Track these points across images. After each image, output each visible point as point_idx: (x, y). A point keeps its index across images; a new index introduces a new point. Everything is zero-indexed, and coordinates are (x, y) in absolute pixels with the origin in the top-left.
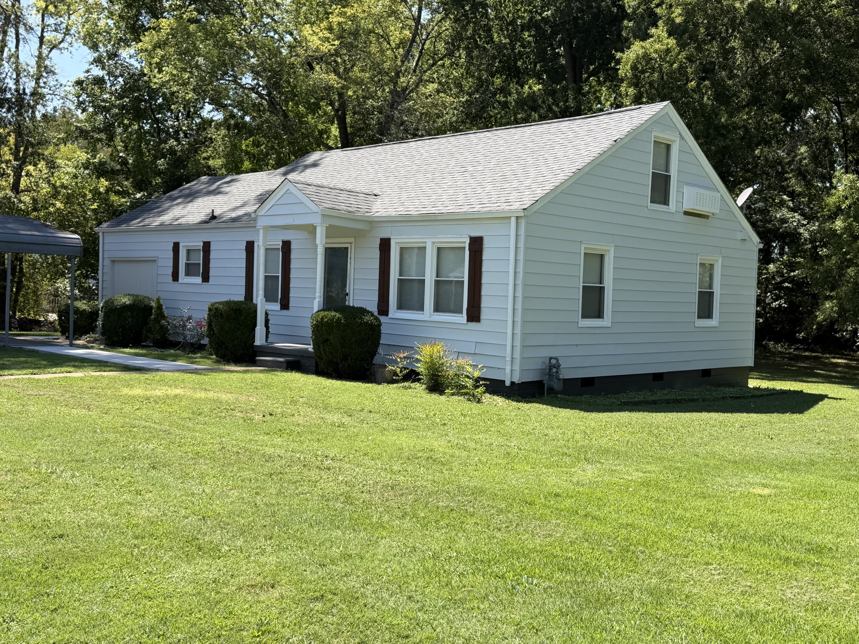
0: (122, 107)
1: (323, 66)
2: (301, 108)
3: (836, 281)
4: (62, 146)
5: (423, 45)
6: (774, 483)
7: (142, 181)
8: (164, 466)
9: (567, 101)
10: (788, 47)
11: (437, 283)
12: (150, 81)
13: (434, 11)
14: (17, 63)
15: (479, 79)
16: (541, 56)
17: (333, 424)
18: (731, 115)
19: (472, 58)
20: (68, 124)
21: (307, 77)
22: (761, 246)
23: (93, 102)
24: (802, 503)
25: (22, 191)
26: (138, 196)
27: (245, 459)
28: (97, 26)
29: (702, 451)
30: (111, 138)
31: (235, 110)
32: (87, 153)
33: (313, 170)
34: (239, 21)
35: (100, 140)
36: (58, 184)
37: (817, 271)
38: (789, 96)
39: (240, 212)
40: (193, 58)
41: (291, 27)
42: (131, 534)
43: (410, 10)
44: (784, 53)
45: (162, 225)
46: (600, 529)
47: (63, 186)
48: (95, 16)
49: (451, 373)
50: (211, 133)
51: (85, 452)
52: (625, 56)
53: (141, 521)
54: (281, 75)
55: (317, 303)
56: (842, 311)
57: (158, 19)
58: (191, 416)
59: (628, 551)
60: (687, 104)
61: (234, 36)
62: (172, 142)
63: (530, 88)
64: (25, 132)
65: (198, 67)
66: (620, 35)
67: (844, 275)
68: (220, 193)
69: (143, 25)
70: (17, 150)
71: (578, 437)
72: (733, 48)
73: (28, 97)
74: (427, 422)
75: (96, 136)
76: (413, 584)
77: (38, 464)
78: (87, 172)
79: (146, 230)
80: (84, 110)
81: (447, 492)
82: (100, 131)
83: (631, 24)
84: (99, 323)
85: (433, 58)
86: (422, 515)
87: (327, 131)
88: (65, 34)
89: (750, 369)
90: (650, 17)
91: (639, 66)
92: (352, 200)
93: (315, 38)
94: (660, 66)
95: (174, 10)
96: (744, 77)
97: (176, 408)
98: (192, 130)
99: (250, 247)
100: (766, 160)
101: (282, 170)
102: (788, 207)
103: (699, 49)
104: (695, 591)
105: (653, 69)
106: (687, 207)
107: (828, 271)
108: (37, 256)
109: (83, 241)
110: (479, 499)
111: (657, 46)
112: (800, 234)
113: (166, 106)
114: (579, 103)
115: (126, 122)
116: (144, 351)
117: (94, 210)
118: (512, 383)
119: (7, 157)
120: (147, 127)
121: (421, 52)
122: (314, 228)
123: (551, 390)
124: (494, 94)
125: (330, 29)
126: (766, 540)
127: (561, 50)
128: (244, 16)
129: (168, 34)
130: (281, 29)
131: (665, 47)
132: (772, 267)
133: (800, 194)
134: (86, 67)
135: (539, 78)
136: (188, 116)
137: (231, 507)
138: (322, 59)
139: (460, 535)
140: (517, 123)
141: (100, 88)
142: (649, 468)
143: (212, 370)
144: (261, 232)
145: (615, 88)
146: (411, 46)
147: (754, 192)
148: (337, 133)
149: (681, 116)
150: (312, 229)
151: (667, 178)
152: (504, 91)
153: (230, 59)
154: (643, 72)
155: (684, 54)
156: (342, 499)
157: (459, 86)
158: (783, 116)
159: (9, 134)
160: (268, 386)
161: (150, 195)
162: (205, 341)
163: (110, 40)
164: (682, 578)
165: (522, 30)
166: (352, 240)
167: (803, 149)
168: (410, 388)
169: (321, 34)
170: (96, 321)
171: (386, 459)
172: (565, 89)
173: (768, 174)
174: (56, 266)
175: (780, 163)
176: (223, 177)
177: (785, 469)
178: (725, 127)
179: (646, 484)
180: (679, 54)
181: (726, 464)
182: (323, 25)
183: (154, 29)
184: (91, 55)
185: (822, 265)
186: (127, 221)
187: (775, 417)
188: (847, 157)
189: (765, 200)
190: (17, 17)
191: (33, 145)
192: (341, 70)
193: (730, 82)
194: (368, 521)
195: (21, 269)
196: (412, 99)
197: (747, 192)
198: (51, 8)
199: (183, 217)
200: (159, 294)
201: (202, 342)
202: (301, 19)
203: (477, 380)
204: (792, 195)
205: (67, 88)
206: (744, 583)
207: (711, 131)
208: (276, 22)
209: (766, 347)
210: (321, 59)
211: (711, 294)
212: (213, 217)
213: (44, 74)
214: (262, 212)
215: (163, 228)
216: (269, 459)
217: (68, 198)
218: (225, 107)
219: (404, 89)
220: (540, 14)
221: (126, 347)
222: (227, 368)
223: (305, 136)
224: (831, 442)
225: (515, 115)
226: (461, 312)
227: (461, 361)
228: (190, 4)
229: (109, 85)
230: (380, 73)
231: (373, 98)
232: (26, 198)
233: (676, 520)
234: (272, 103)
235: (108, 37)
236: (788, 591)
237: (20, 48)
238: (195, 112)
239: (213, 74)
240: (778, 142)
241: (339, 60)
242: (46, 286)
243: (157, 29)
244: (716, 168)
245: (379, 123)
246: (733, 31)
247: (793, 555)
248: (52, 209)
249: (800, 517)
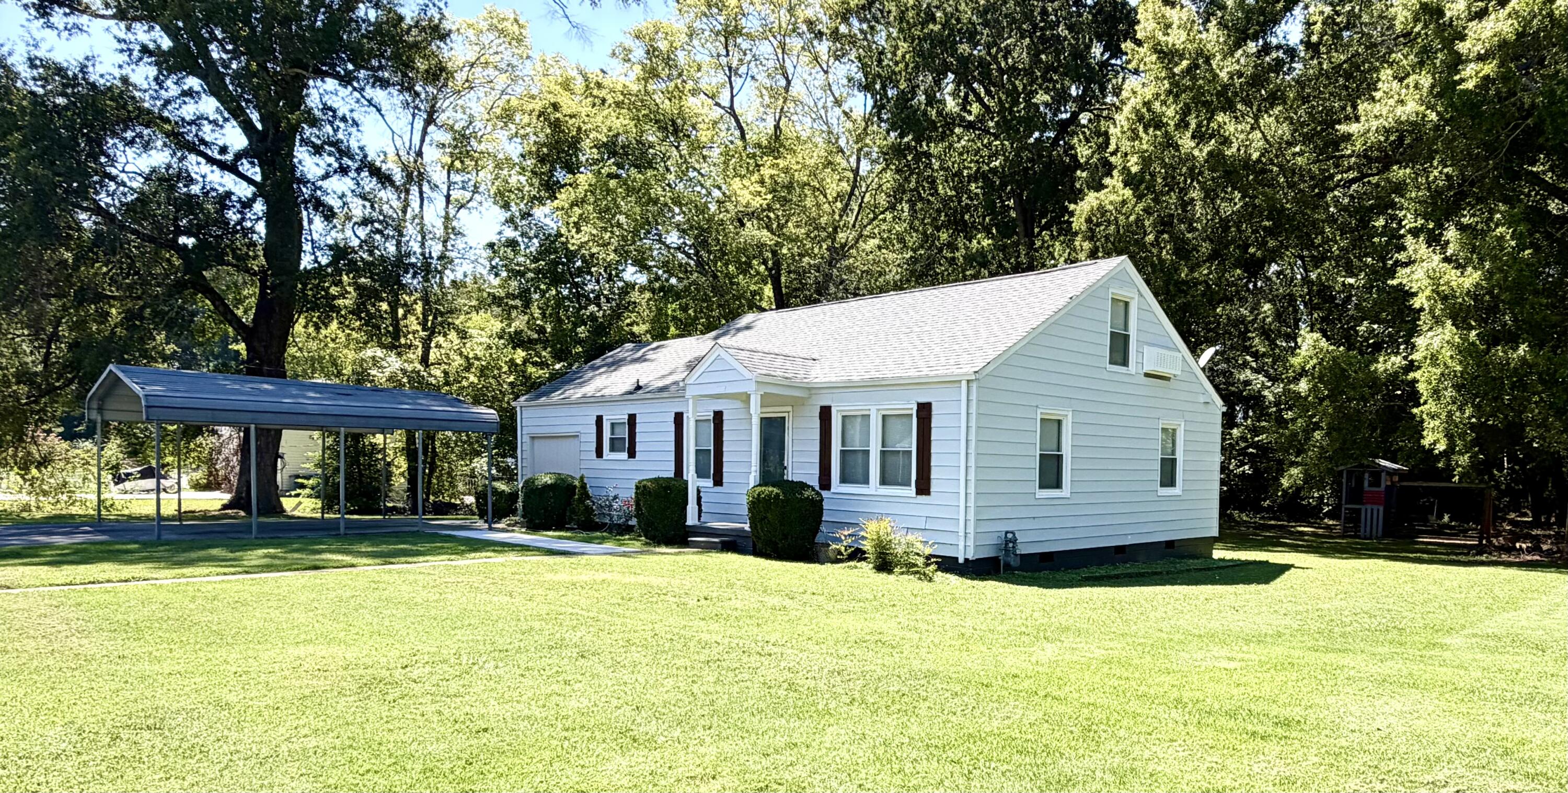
0: (538, 271)
1: (755, 222)
2: (731, 268)
3: (1302, 445)
4: (474, 314)
5: (863, 198)
6: (1240, 655)
7: (561, 350)
8: (594, 654)
9: (1018, 256)
10: (1250, 198)
11: (883, 453)
12: (568, 242)
13: (874, 162)
14: (422, 224)
15: (924, 233)
16: (990, 208)
17: (773, 608)
18: (1192, 270)
19: (915, 211)
20: (480, 290)
21: (737, 234)
22: (1225, 409)
23: (506, 266)
24: (1269, 675)
25: (433, 364)
26: (558, 366)
27: (679, 647)
28: (507, 183)
29: (1164, 625)
30: (527, 304)
31: (660, 272)
32: (502, 322)
33: (747, 333)
34: (663, 175)
35: (516, 307)
36: (471, 356)
37: (1282, 435)
38: (1252, 250)
39: (667, 381)
40: (614, 216)
41: (720, 181)
42: (560, 726)
43: (849, 162)
44: (1246, 204)
45: (584, 397)
46: (1062, 708)
47: (477, 358)
48: (505, 172)
49: (900, 550)
50: (635, 296)
51: (509, 641)
52: (1078, 208)
53: (571, 713)
54: (710, 233)
55: (753, 478)
56: (1308, 478)
57: (574, 174)
58: (620, 601)
59: (1090, 731)
60: (1145, 258)
61: (657, 191)
62: (593, 308)
63: (979, 243)
64: (433, 299)
65: (619, 225)
66: (1073, 185)
67: (1309, 439)
68: (645, 360)
69: (558, 182)
70: (425, 320)
71: (1036, 615)
72: (1193, 200)
73: (434, 262)
74: (875, 603)
75: (511, 302)
76: (864, 771)
77: (458, 655)
78: (502, 341)
79: (567, 403)
80: (497, 275)
81: (899, 677)
82: (514, 297)
83: (1084, 174)
84: (520, 505)
85: (874, 212)
86: (872, 700)
87: (759, 293)
88: (474, 192)
89: (1215, 540)
90: (1104, 166)
91: (1094, 219)
92: (788, 365)
93: (746, 192)
94: (1116, 218)
95: (591, 165)
96: (1204, 230)
97: (604, 593)
98: (614, 294)
99: (679, 419)
100: (1229, 318)
101: (714, 333)
102: (1252, 368)
103: (1156, 200)
104: (1159, 768)
105: (1109, 222)
106: (1147, 369)
107: (1294, 435)
108: (449, 433)
109: (500, 416)
110: (932, 682)
111: (1113, 197)
112: (1264, 397)
113: (586, 269)
114: (1032, 259)
115: (543, 287)
116: (569, 534)
117: (511, 384)
118: (966, 560)
119: (414, 328)
120: (566, 292)
121: (860, 206)
122: (749, 396)
123: (1008, 566)
124: (940, 250)
125: (762, 182)
126: (1232, 715)
127: (1011, 203)
128: (668, 170)
129: (586, 191)
130: (708, 183)
131: (1120, 198)
132: (1235, 432)
133: (1264, 355)
134: (498, 229)
135: (988, 231)
136: (610, 279)
137: (666, 696)
138: (753, 213)
139: (912, 720)
140: (966, 280)
141: (513, 251)
142: (1111, 645)
143: (641, 553)
144: (691, 402)
145: (1069, 244)
146: (849, 199)
147: (1216, 353)
148: (771, 294)
149: (1139, 271)
150: (746, 398)
151: (1126, 338)
152: (952, 246)
153: (653, 216)
154: (1098, 225)
155: (1141, 206)
156: (785, 685)
157: (901, 240)
158: (1245, 271)
159: (415, 302)
160: (704, 568)
161: (571, 365)
162: (634, 522)
163: (523, 198)
164: (1146, 756)
165: (969, 182)
166: (789, 409)
167: (1267, 307)
168: (856, 567)
169: (751, 188)
170: (516, 502)
171: (831, 643)
172: (1017, 244)
173: (1230, 334)
174: (471, 444)
175: (1243, 322)
176: (649, 344)
177: (1250, 641)
178: (1184, 282)
179: (1108, 662)
180: (1135, 206)
181: (1190, 638)
182: (756, 177)
183: (571, 185)
184: (503, 215)
185: (1287, 428)
186: (547, 394)
187: (1241, 588)
188: (1312, 315)
189: (1227, 361)
190: (420, 174)
191: (442, 314)
192: (774, 226)
193: (1189, 235)
194: (813, 708)
195: (434, 448)
196: (850, 256)
197: (1209, 352)
198: (458, 164)
199: (605, 387)
200: (583, 472)
201: (630, 523)
202: (730, 173)
203: (928, 558)
204: (1256, 355)
205: (478, 252)
206: (1209, 759)
207: (1171, 288)
208: (703, 176)
209: (1231, 516)
210: (751, 215)
211: (1174, 461)
212: (639, 388)
213: (452, 236)
214: (690, 381)
215: (586, 401)
216: (706, 645)
217: (482, 371)
218: (648, 269)
219: (843, 246)
220: (988, 165)
221: (549, 529)
222: (658, 550)
223: (739, 298)
224: (1298, 613)
225: (964, 271)
226: (910, 485)
227: (911, 537)
228: (609, 158)
229: (522, 247)
230: (816, 228)
231: (809, 255)
232: (437, 372)
233: (1139, 697)
234: (700, 263)
235: (520, 195)
236: (1256, 766)
237: (425, 208)
238: (617, 276)
239: (635, 233)
240: (1240, 299)
241: (772, 215)
242: (461, 467)
243: (574, 185)
244: (1177, 326)
245: (817, 283)
246: (1192, 181)
247: (1260, 729)
248: (465, 383)
249: (1266, 690)
